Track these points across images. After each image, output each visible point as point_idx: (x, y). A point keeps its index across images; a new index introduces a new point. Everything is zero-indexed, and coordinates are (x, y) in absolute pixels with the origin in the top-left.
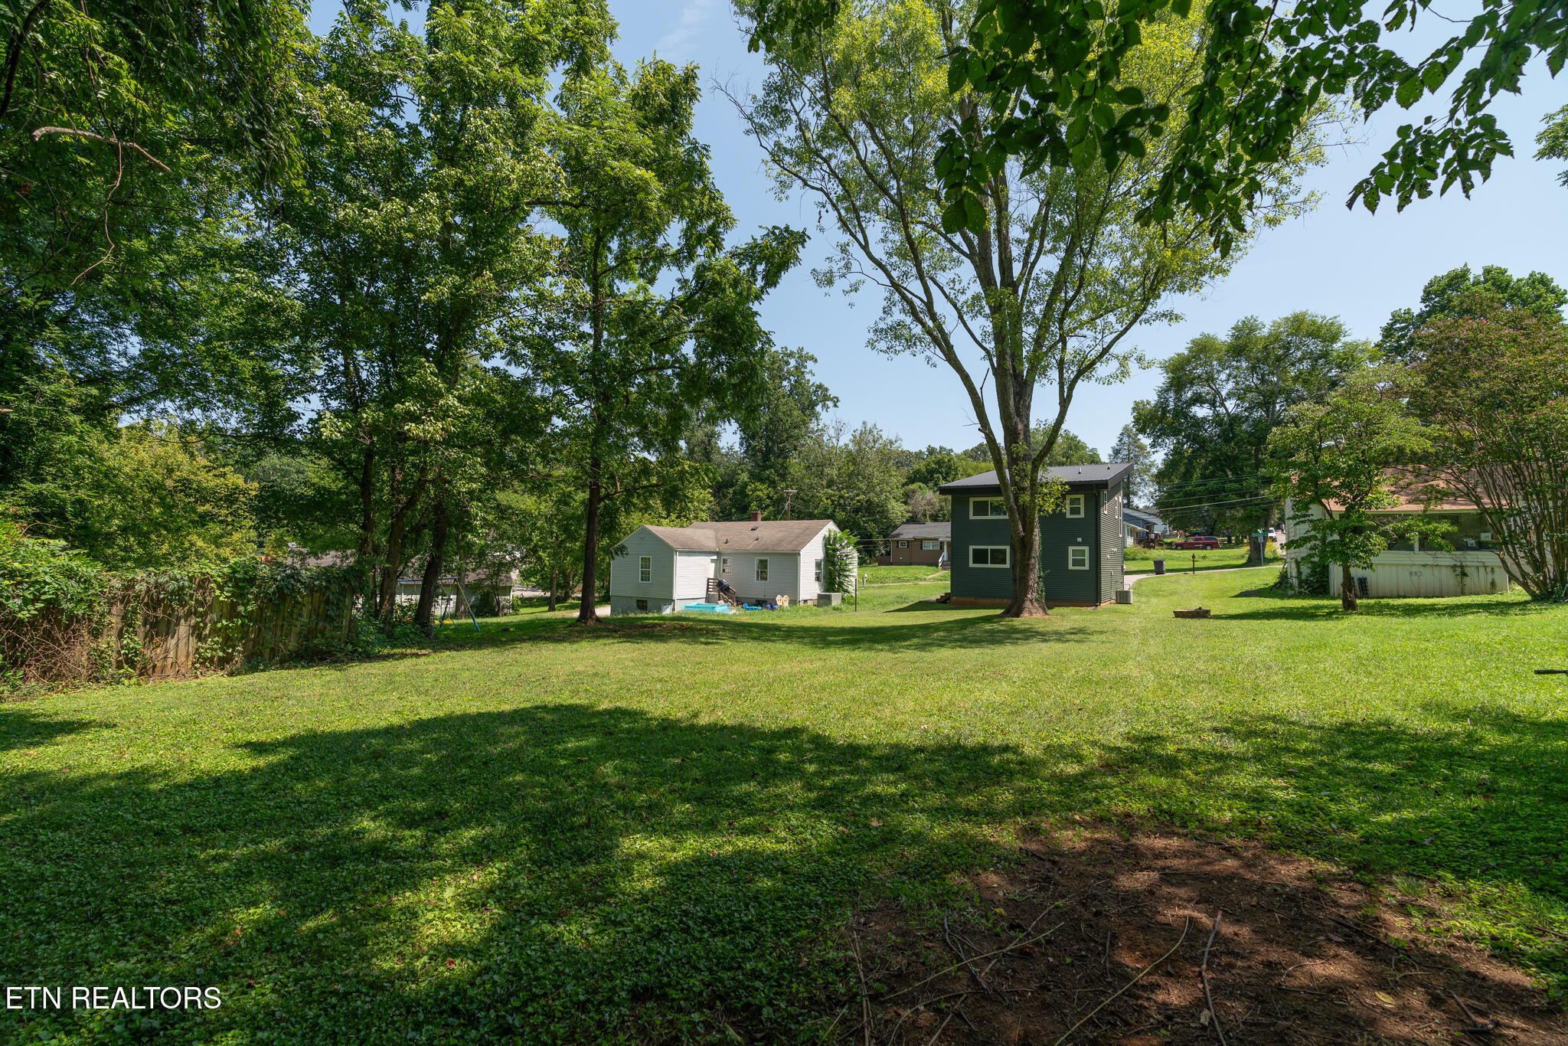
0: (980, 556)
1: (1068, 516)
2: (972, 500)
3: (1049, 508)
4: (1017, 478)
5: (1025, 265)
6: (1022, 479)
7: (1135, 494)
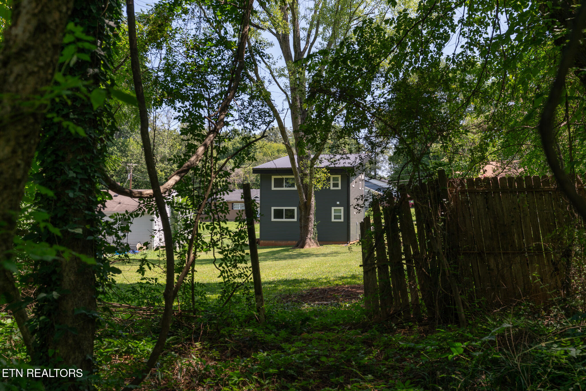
0: (279, 214)
1: (332, 188)
2: (273, 177)
3: (320, 186)
4: (303, 168)
5: (307, 42)
6: (305, 168)
7: (379, 168)
